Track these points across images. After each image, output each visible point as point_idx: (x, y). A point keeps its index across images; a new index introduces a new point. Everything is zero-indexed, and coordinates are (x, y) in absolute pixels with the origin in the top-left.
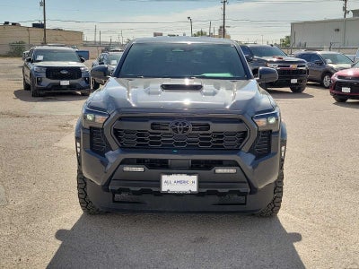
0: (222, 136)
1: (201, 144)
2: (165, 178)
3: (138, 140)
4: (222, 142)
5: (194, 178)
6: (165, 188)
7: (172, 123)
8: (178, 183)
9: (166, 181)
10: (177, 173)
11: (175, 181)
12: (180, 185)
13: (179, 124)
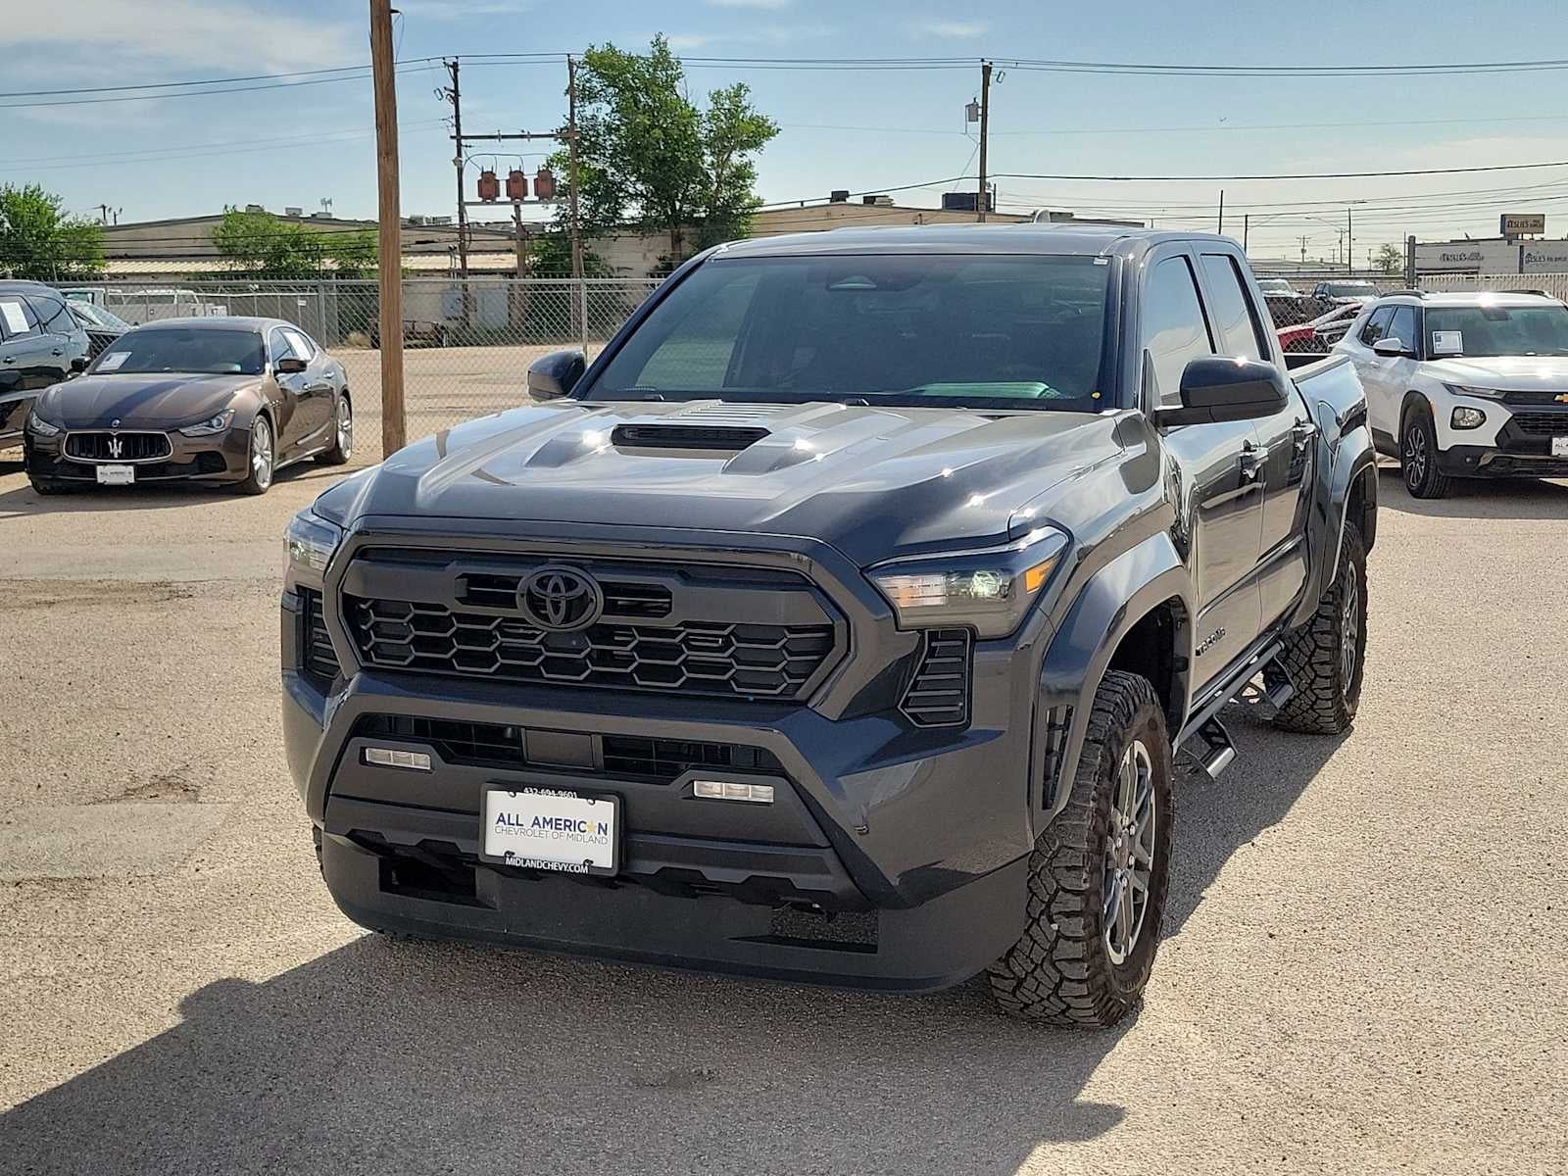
1: (644, 672)
2: (498, 802)
3: (418, 643)
5: (604, 812)
6: (496, 843)
7: (527, 578)
8: (547, 828)
9: (502, 815)
10: (540, 787)
11: (536, 818)
12: (555, 835)
13: (551, 584)
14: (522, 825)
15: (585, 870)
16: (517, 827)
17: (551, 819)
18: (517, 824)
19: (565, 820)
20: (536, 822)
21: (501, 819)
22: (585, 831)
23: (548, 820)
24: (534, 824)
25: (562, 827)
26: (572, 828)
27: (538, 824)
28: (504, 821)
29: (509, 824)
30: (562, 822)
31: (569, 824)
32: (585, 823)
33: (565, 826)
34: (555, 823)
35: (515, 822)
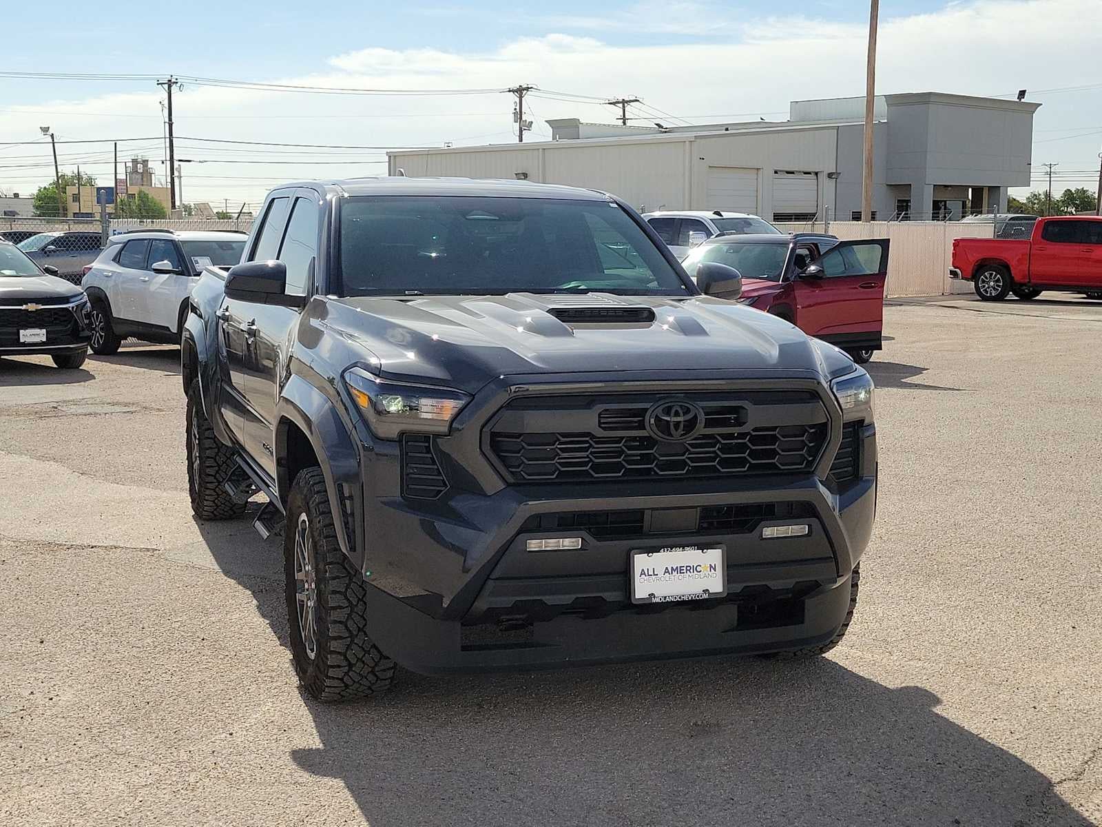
0: (774, 439)
1: (725, 463)
4: (773, 453)
5: (714, 556)
6: (642, 589)
7: (656, 408)
8: (675, 573)
9: (643, 570)
10: (672, 547)
11: (667, 568)
12: (680, 577)
13: (673, 411)
14: (657, 575)
15: (705, 596)
16: (654, 577)
17: (677, 567)
18: (654, 575)
19: (687, 567)
20: (667, 571)
21: (643, 573)
22: (700, 571)
23: (675, 568)
24: (665, 572)
25: (685, 571)
26: (692, 571)
27: (668, 572)
28: (645, 574)
29: (649, 575)
30: (685, 568)
31: (689, 569)
32: (700, 566)
33: (687, 570)
34: (679, 570)
35: (652, 573)
